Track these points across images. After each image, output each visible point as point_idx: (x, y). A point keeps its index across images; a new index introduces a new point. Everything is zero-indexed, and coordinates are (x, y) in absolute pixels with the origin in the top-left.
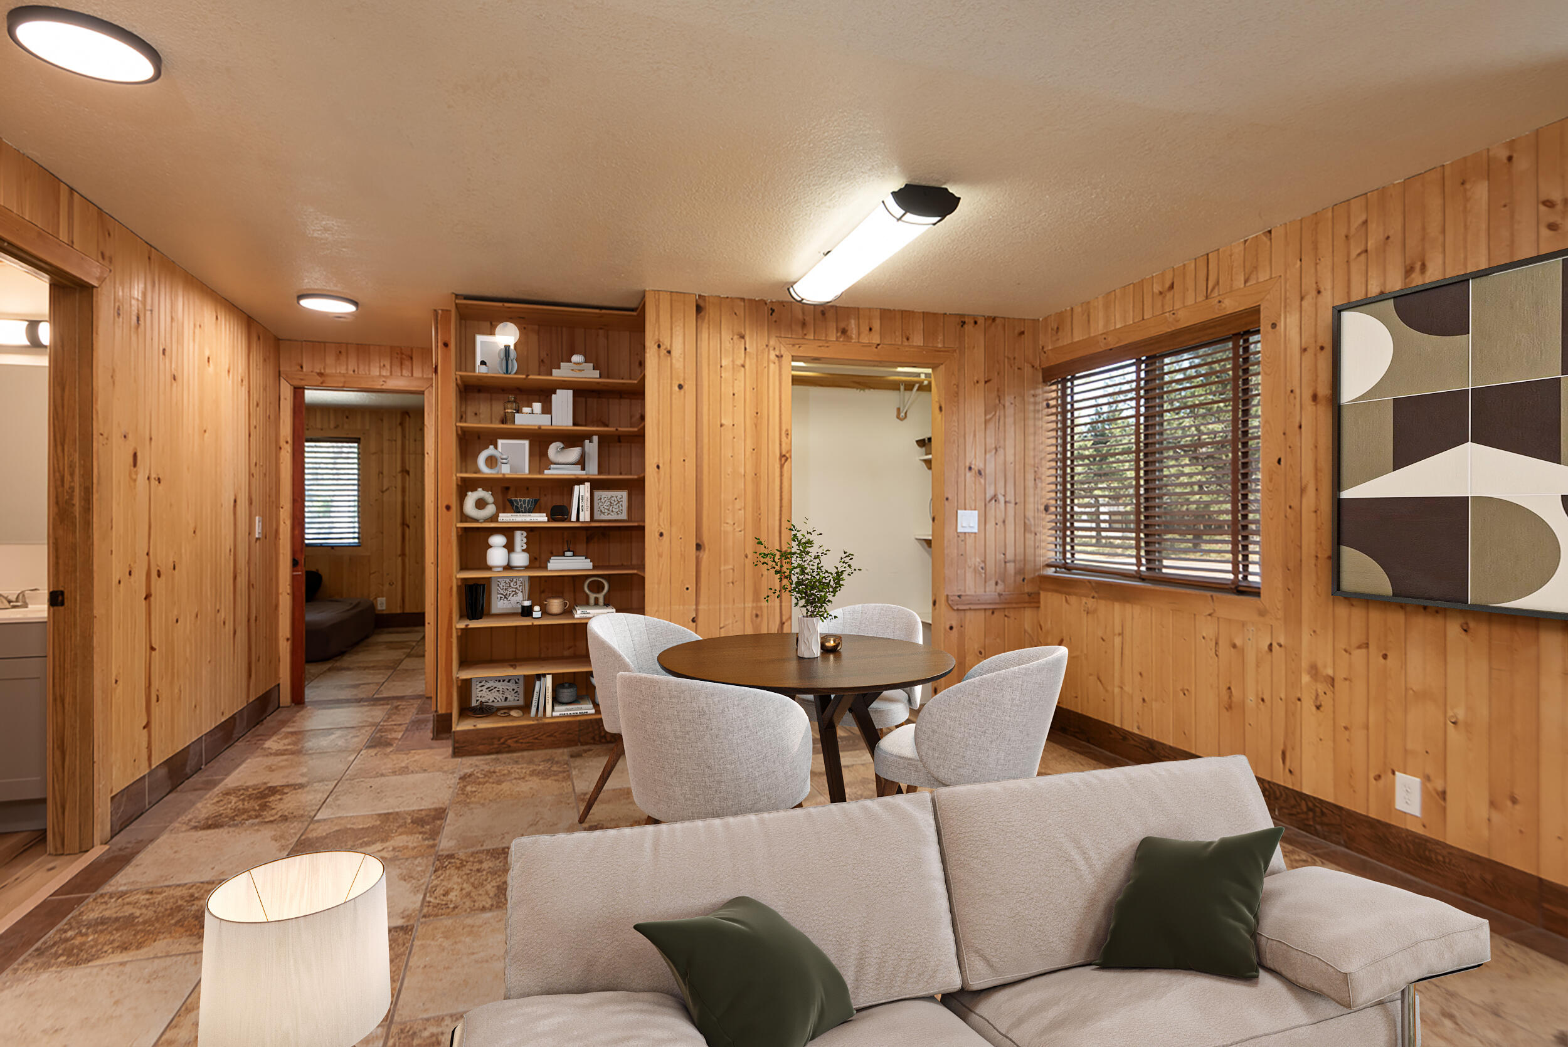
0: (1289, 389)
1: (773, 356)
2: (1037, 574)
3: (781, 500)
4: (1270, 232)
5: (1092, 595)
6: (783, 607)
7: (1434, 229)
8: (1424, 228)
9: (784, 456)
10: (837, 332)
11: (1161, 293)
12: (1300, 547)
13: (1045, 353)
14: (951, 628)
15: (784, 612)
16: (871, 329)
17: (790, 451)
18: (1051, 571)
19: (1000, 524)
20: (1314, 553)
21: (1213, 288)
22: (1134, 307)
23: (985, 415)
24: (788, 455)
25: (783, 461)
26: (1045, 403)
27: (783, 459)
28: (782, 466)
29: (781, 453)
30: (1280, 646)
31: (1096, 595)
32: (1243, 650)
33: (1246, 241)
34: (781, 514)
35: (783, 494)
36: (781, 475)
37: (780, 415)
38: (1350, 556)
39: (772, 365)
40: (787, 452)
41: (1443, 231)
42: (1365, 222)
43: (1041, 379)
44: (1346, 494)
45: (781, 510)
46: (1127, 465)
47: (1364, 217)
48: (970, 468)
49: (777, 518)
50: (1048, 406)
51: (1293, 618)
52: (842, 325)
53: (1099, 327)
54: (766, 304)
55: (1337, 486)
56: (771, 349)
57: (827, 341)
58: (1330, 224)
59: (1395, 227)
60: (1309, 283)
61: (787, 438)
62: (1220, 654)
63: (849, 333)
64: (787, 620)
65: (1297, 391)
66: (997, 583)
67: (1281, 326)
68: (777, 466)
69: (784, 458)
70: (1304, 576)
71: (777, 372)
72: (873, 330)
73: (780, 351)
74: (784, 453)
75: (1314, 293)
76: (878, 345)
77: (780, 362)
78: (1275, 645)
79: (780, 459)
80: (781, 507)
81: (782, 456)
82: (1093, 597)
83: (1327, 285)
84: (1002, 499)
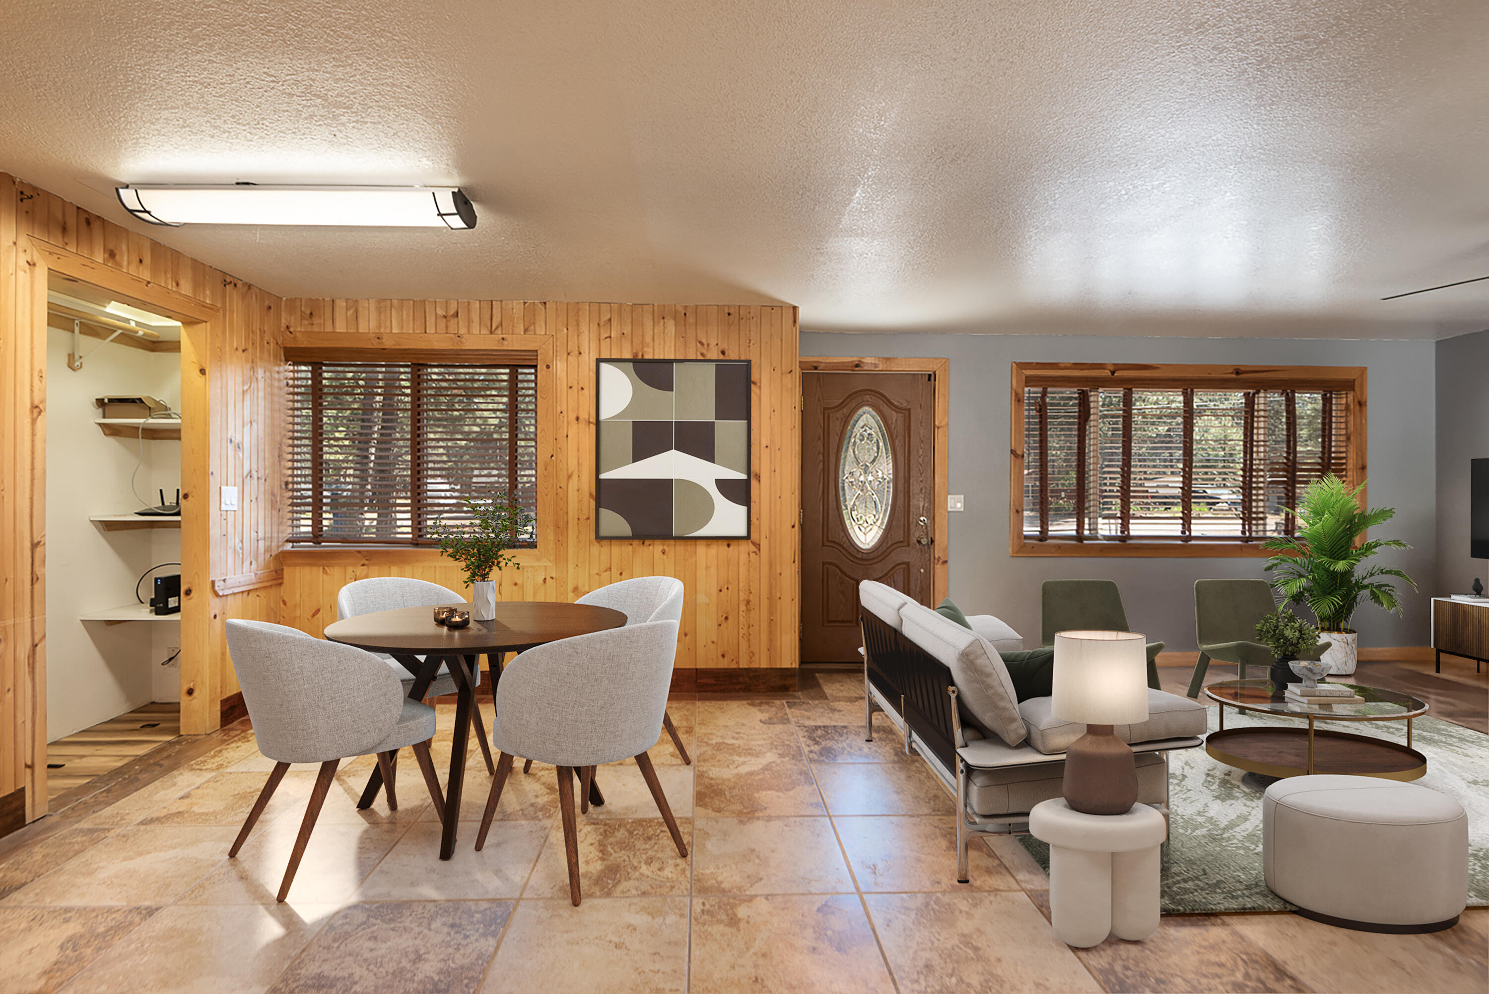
0: (559, 411)
1: (22, 262)
2: (280, 550)
3: (33, 469)
4: (545, 303)
5: (362, 563)
6: (35, 623)
7: (648, 339)
8: (643, 336)
9: (37, 407)
10: (104, 252)
11: (445, 317)
12: (567, 513)
13: (291, 333)
14: (215, 617)
15: (36, 629)
16: (141, 261)
17: (43, 401)
18: (289, 547)
19: (254, 500)
20: (576, 517)
21: (497, 328)
22: (414, 319)
23: (243, 386)
24: (41, 406)
25: (35, 415)
26: (285, 382)
27: (36, 411)
28: (34, 421)
29: (32, 403)
30: (552, 578)
31: (367, 562)
32: (523, 586)
33: (525, 303)
34: (32, 490)
35: (36, 461)
36: (33, 434)
37: (32, 349)
38: (606, 514)
39: (20, 273)
40: (41, 402)
41: (653, 340)
42: (610, 320)
43: (283, 358)
44: (603, 476)
45: (32, 484)
46: (404, 450)
47: (608, 317)
48: (231, 441)
49: (28, 495)
50: (287, 384)
51: (560, 558)
52: (111, 246)
53: (368, 325)
54: (14, 182)
55: (598, 472)
56: (20, 249)
57: (93, 261)
58: (587, 312)
59: (627, 330)
60: (573, 346)
61: (41, 381)
62: (503, 592)
63: (117, 257)
64: (40, 640)
65: (565, 413)
66: (251, 563)
67: (553, 367)
68: (27, 420)
69: (36, 409)
70: (570, 531)
71: (28, 285)
72: (144, 262)
73: (32, 256)
74: (36, 403)
75: (577, 353)
76: (149, 283)
77: (32, 272)
78: (548, 579)
79: (32, 412)
80: (33, 479)
81: (34, 407)
82: (363, 565)
83: (585, 348)
84: (255, 474)
